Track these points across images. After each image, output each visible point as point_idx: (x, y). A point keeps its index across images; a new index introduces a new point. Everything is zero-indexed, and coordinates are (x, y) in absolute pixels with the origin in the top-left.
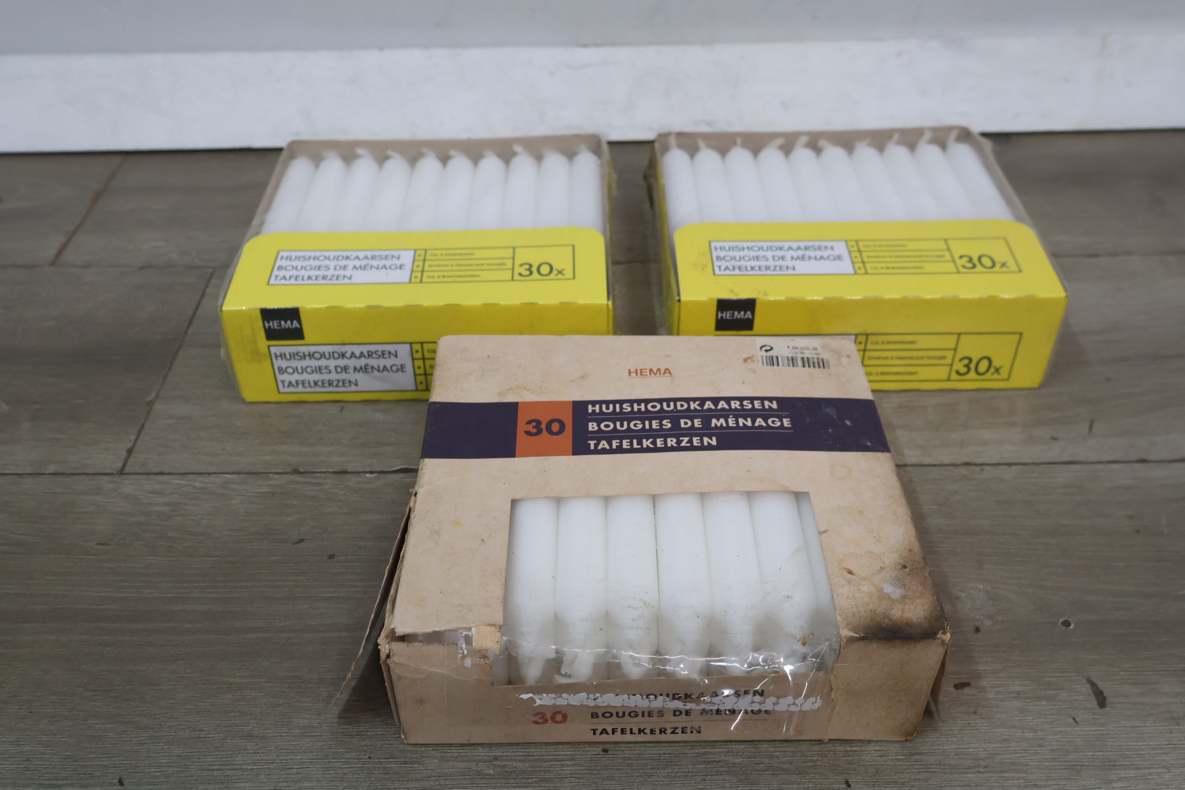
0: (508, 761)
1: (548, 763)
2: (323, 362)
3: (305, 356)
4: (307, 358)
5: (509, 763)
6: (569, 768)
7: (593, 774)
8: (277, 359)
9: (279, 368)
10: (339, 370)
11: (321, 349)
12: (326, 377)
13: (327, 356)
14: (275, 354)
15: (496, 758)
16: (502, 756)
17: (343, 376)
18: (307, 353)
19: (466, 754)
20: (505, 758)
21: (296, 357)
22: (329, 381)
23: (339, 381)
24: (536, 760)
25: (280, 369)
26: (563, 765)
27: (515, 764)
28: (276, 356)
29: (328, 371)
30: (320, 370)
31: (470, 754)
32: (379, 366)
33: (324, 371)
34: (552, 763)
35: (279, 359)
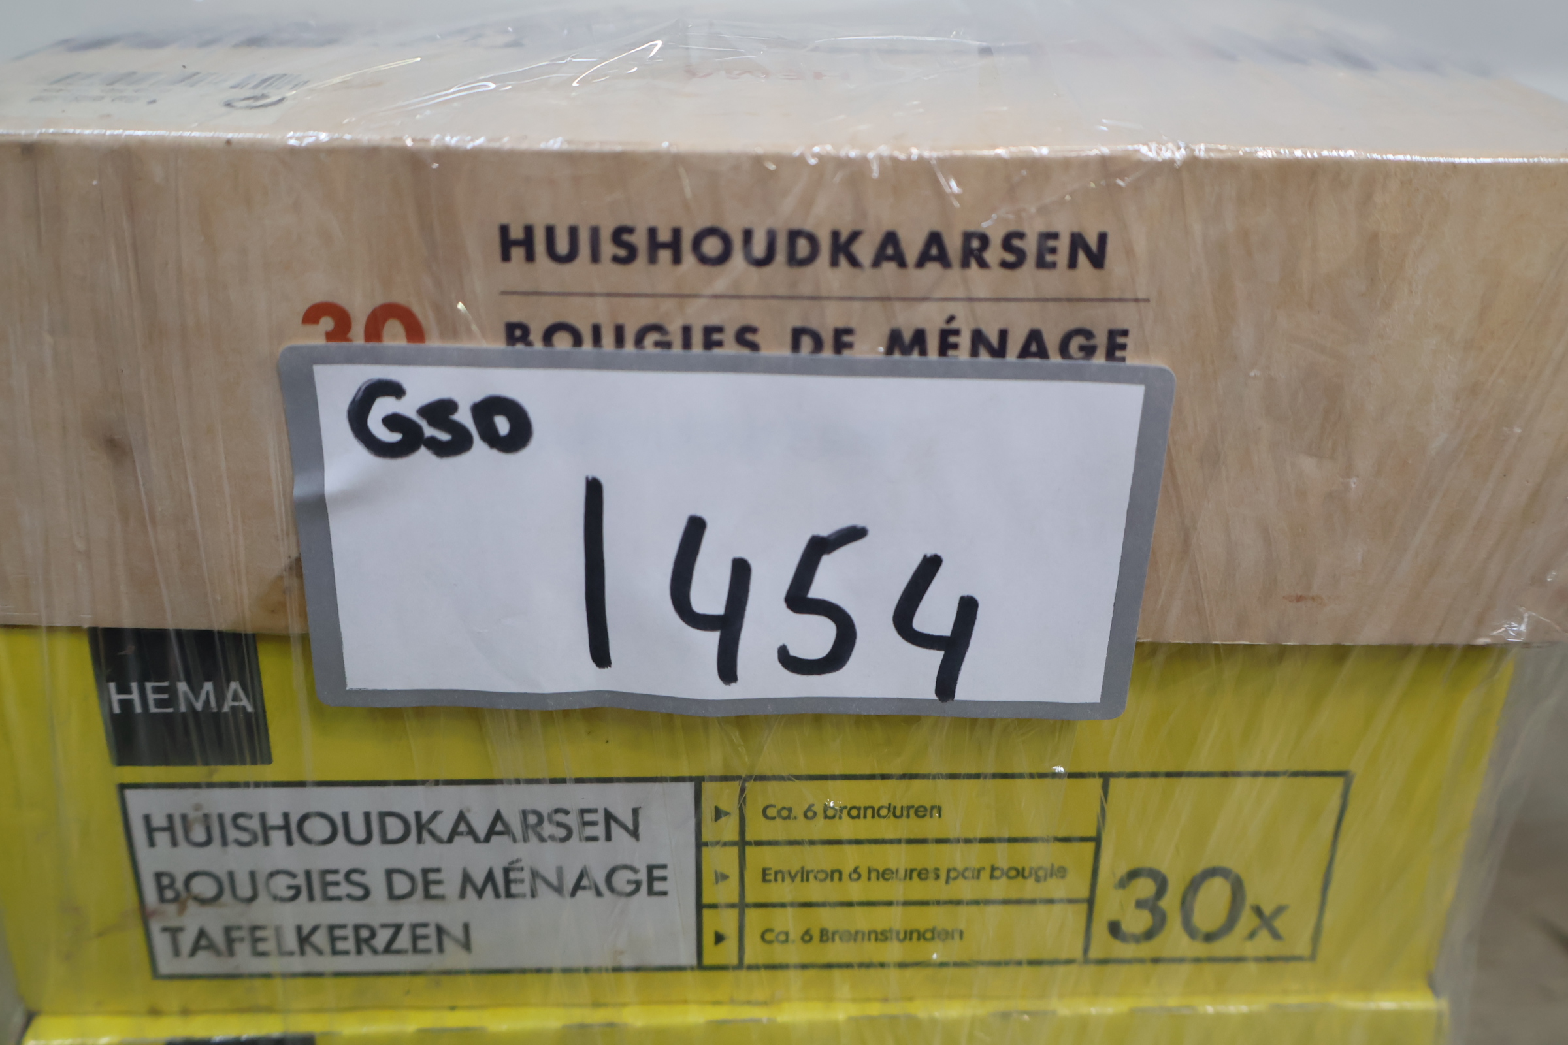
2: (340, 856)
3: (266, 829)
4: (278, 837)
8: (152, 843)
9: (159, 876)
10: (401, 885)
11: (334, 801)
12: (349, 913)
13: (359, 832)
14: (147, 819)
17: (411, 912)
18: (275, 819)
21: (232, 834)
22: (357, 928)
23: (398, 928)
25: (166, 881)
28: (150, 830)
29: (359, 892)
30: (325, 885)
32: (560, 872)
33: (344, 889)
35: (162, 838)
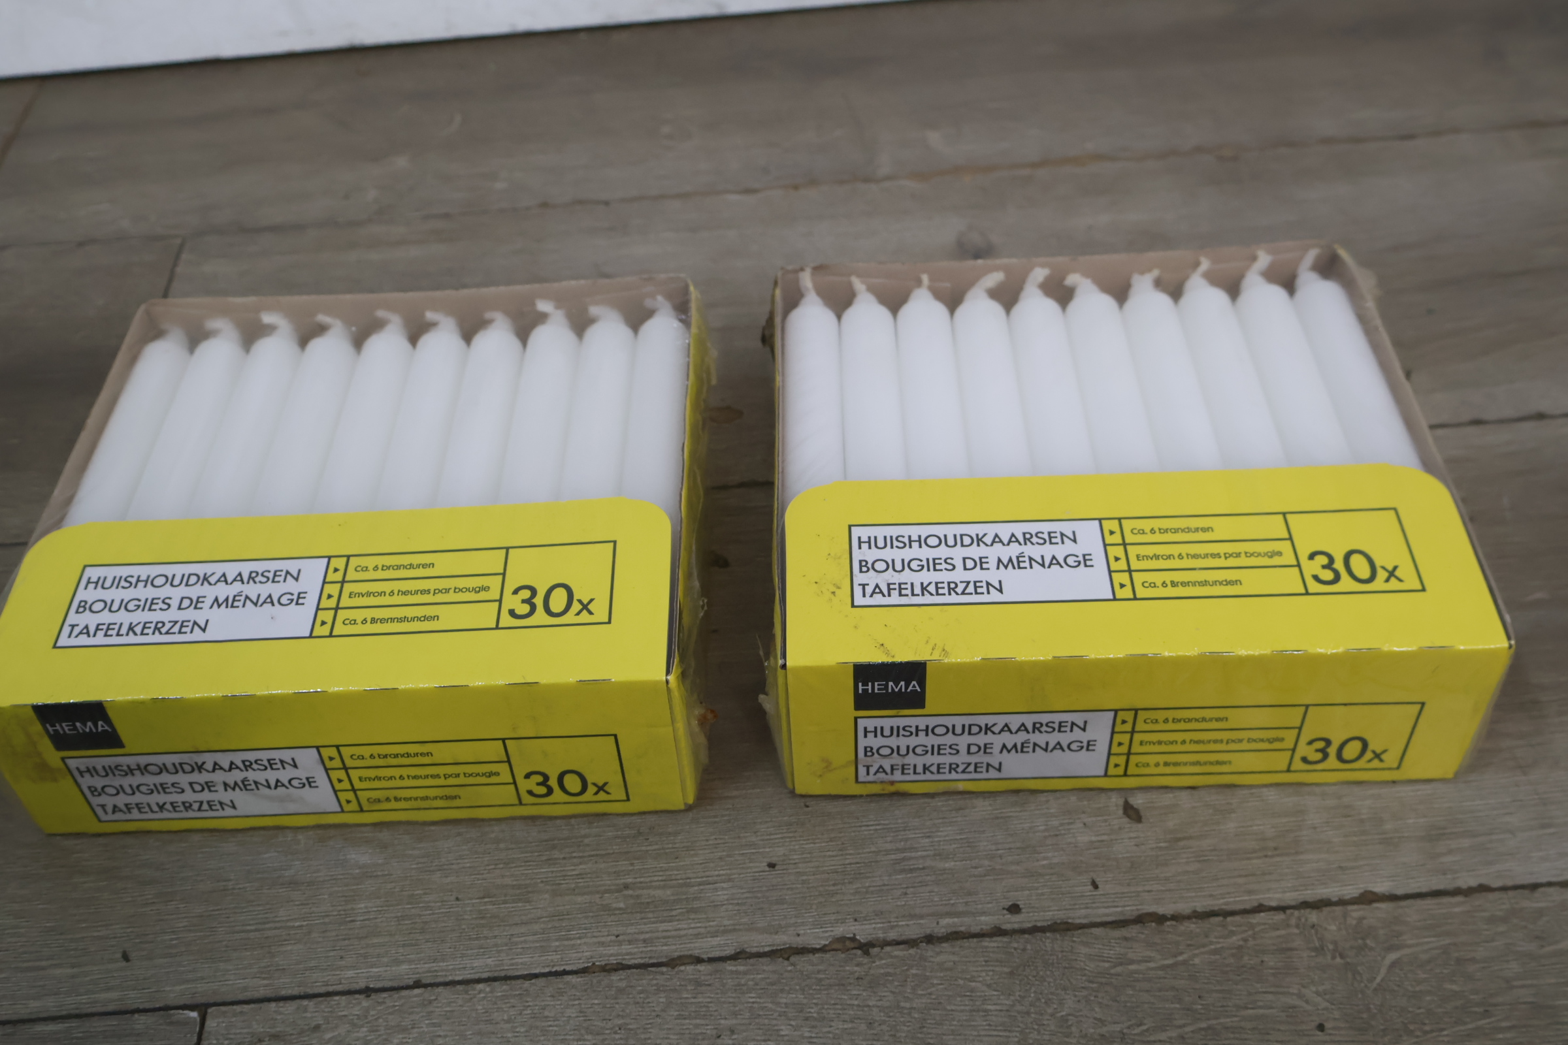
0: (643, 888)
1: (696, 888)
5: (645, 891)
6: (726, 892)
7: (756, 897)
15: (626, 887)
16: (634, 883)
19: (586, 884)
20: (639, 885)
24: (681, 886)
26: (716, 889)
27: (652, 892)
31: (591, 884)
34: (702, 887)
